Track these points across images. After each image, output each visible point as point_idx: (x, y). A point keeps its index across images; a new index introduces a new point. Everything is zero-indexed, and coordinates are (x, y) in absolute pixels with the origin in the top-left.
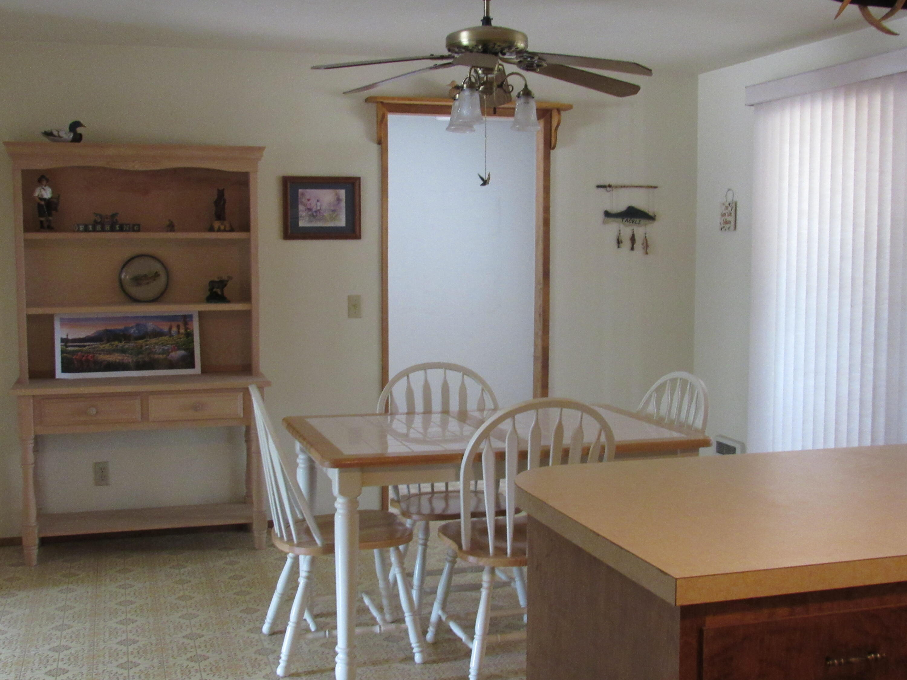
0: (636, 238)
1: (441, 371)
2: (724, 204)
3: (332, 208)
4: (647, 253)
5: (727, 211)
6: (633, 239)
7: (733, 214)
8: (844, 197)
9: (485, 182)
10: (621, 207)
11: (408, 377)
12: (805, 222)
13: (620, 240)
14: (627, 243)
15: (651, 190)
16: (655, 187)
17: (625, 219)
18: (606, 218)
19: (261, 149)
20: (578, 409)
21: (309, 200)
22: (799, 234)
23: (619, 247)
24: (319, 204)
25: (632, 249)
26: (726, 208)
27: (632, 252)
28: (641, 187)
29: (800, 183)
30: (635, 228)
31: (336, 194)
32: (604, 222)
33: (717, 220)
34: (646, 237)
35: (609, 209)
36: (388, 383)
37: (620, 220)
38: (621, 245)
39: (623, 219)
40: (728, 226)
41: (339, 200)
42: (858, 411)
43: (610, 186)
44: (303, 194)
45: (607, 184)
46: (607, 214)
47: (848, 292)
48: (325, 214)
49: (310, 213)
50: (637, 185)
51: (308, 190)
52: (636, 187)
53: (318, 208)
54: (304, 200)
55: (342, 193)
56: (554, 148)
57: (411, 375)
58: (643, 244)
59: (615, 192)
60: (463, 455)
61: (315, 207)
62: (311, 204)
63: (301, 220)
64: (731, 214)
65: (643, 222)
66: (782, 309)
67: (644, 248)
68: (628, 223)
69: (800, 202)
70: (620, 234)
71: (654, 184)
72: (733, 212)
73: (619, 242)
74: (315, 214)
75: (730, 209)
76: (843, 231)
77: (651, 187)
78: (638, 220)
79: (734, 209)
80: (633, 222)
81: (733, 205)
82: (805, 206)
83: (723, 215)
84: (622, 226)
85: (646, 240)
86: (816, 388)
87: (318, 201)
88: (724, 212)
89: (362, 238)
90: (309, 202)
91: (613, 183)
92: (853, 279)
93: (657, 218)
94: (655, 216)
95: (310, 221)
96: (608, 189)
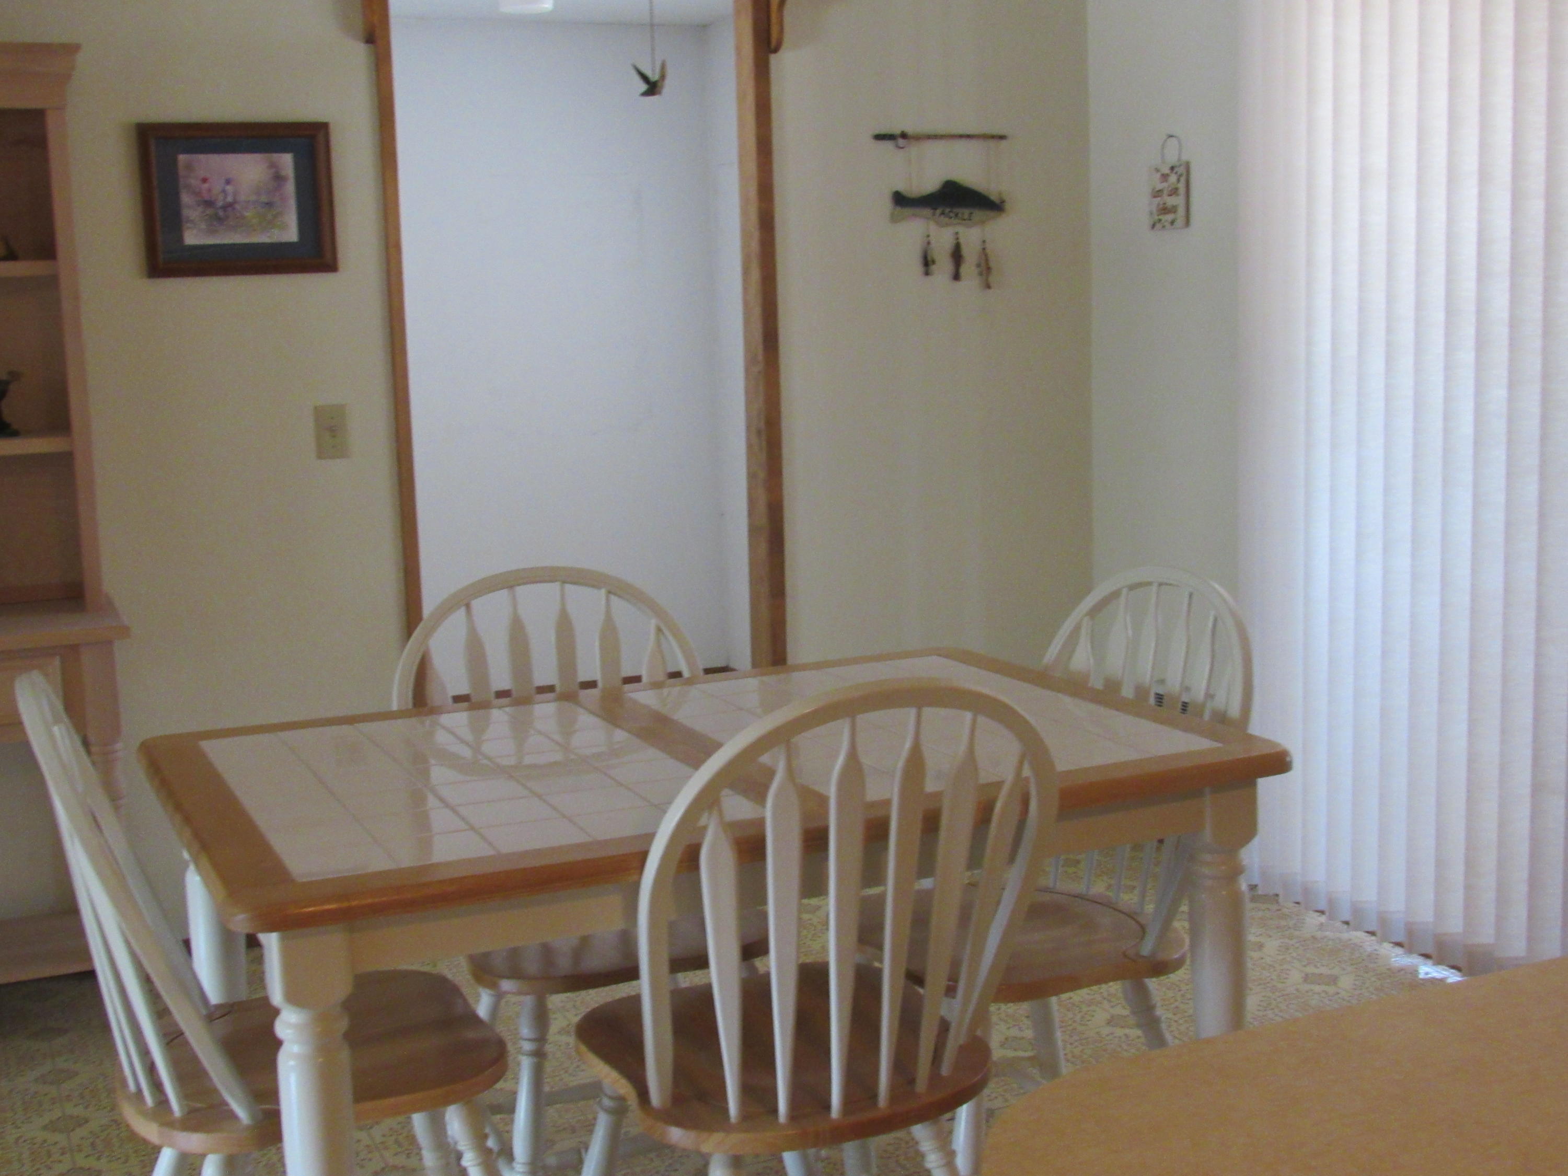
0: (965, 251)
1: (551, 590)
2: (1157, 170)
3: (264, 199)
4: (988, 286)
5: (1165, 185)
6: (957, 256)
7: (1182, 190)
8: (1485, 127)
9: (653, 88)
10: (930, 184)
11: (468, 606)
12: (1379, 196)
13: (929, 258)
14: (944, 265)
15: (992, 143)
16: (1002, 137)
17: (938, 211)
18: (898, 209)
19: (72, 49)
20: (961, 707)
21: (205, 180)
22: (1363, 226)
23: (927, 273)
24: (229, 188)
25: (956, 277)
26: (1165, 177)
27: (957, 284)
28: (969, 137)
29: (1364, 104)
30: (961, 230)
31: (273, 165)
32: (894, 219)
33: (1143, 206)
34: (984, 249)
35: (901, 187)
36: (421, 625)
37: (927, 212)
38: (933, 268)
39: (935, 209)
40: (1170, 217)
41: (278, 178)
42: (1533, 631)
43: (904, 136)
44: (189, 167)
45: (897, 131)
46: (900, 200)
47: (1500, 355)
48: (248, 214)
49: (209, 211)
50: (961, 132)
51: (202, 157)
52: (961, 136)
53: (230, 199)
54: (194, 182)
55: (286, 161)
56: (776, 50)
57: (476, 604)
58: (978, 266)
59: (914, 150)
60: (642, 857)
61: (221, 197)
62: (209, 190)
63: (188, 228)
64: (1177, 189)
65: (978, 214)
66: (1323, 400)
67: (981, 274)
68: (946, 220)
69: (1364, 150)
70: (929, 243)
71: (996, 131)
72: (1181, 186)
73: (927, 263)
74: (221, 213)
75: (1173, 178)
76: (1483, 210)
77: (993, 137)
78: (966, 212)
79: (1183, 179)
80: (957, 215)
81: (1181, 170)
82: (1379, 159)
83: (1157, 194)
84: (933, 228)
85: (986, 255)
86: (1416, 577)
87: (228, 182)
88: (1159, 186)
89: (341, 269)
90: (206, 186)
91: (909, 130)
92: (1514, 324)
93: (1007, 206)
94: (1003, 202)
95: (212, 231)
96: (901, 142)
